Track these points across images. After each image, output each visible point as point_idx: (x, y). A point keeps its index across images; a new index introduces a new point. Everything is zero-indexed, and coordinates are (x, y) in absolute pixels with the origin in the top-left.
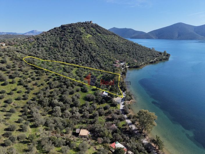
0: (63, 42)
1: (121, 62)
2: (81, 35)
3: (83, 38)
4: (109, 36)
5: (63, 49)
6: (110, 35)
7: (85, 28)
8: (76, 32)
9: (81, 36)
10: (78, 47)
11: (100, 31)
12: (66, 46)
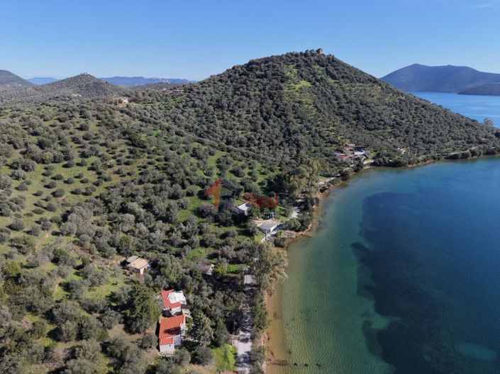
0: (236, 98)
1: (358, 149)
2: (282, 82)
3: (286, 90)
4: (358, 84)
5: (233, 112)
6: (360, 82)
7: (298, 67)
8: (273, 75)
9: (282, 85)
10: (266, 109)
11: (335, 72)
12: (239, 107)
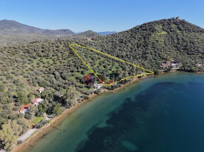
0: (130, 39)
2: (152, 32)
3: (153, 36)
4: (193, 33)
5: (126, 44)
6: (194, 32)
7: (163, 25)
8: (149, 29)
10: (140, 43)
11: (182, 28)
